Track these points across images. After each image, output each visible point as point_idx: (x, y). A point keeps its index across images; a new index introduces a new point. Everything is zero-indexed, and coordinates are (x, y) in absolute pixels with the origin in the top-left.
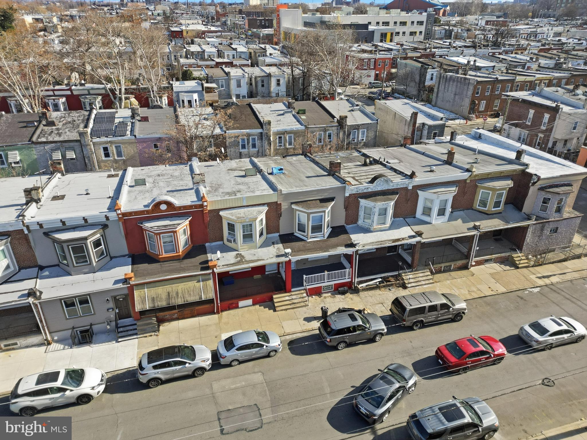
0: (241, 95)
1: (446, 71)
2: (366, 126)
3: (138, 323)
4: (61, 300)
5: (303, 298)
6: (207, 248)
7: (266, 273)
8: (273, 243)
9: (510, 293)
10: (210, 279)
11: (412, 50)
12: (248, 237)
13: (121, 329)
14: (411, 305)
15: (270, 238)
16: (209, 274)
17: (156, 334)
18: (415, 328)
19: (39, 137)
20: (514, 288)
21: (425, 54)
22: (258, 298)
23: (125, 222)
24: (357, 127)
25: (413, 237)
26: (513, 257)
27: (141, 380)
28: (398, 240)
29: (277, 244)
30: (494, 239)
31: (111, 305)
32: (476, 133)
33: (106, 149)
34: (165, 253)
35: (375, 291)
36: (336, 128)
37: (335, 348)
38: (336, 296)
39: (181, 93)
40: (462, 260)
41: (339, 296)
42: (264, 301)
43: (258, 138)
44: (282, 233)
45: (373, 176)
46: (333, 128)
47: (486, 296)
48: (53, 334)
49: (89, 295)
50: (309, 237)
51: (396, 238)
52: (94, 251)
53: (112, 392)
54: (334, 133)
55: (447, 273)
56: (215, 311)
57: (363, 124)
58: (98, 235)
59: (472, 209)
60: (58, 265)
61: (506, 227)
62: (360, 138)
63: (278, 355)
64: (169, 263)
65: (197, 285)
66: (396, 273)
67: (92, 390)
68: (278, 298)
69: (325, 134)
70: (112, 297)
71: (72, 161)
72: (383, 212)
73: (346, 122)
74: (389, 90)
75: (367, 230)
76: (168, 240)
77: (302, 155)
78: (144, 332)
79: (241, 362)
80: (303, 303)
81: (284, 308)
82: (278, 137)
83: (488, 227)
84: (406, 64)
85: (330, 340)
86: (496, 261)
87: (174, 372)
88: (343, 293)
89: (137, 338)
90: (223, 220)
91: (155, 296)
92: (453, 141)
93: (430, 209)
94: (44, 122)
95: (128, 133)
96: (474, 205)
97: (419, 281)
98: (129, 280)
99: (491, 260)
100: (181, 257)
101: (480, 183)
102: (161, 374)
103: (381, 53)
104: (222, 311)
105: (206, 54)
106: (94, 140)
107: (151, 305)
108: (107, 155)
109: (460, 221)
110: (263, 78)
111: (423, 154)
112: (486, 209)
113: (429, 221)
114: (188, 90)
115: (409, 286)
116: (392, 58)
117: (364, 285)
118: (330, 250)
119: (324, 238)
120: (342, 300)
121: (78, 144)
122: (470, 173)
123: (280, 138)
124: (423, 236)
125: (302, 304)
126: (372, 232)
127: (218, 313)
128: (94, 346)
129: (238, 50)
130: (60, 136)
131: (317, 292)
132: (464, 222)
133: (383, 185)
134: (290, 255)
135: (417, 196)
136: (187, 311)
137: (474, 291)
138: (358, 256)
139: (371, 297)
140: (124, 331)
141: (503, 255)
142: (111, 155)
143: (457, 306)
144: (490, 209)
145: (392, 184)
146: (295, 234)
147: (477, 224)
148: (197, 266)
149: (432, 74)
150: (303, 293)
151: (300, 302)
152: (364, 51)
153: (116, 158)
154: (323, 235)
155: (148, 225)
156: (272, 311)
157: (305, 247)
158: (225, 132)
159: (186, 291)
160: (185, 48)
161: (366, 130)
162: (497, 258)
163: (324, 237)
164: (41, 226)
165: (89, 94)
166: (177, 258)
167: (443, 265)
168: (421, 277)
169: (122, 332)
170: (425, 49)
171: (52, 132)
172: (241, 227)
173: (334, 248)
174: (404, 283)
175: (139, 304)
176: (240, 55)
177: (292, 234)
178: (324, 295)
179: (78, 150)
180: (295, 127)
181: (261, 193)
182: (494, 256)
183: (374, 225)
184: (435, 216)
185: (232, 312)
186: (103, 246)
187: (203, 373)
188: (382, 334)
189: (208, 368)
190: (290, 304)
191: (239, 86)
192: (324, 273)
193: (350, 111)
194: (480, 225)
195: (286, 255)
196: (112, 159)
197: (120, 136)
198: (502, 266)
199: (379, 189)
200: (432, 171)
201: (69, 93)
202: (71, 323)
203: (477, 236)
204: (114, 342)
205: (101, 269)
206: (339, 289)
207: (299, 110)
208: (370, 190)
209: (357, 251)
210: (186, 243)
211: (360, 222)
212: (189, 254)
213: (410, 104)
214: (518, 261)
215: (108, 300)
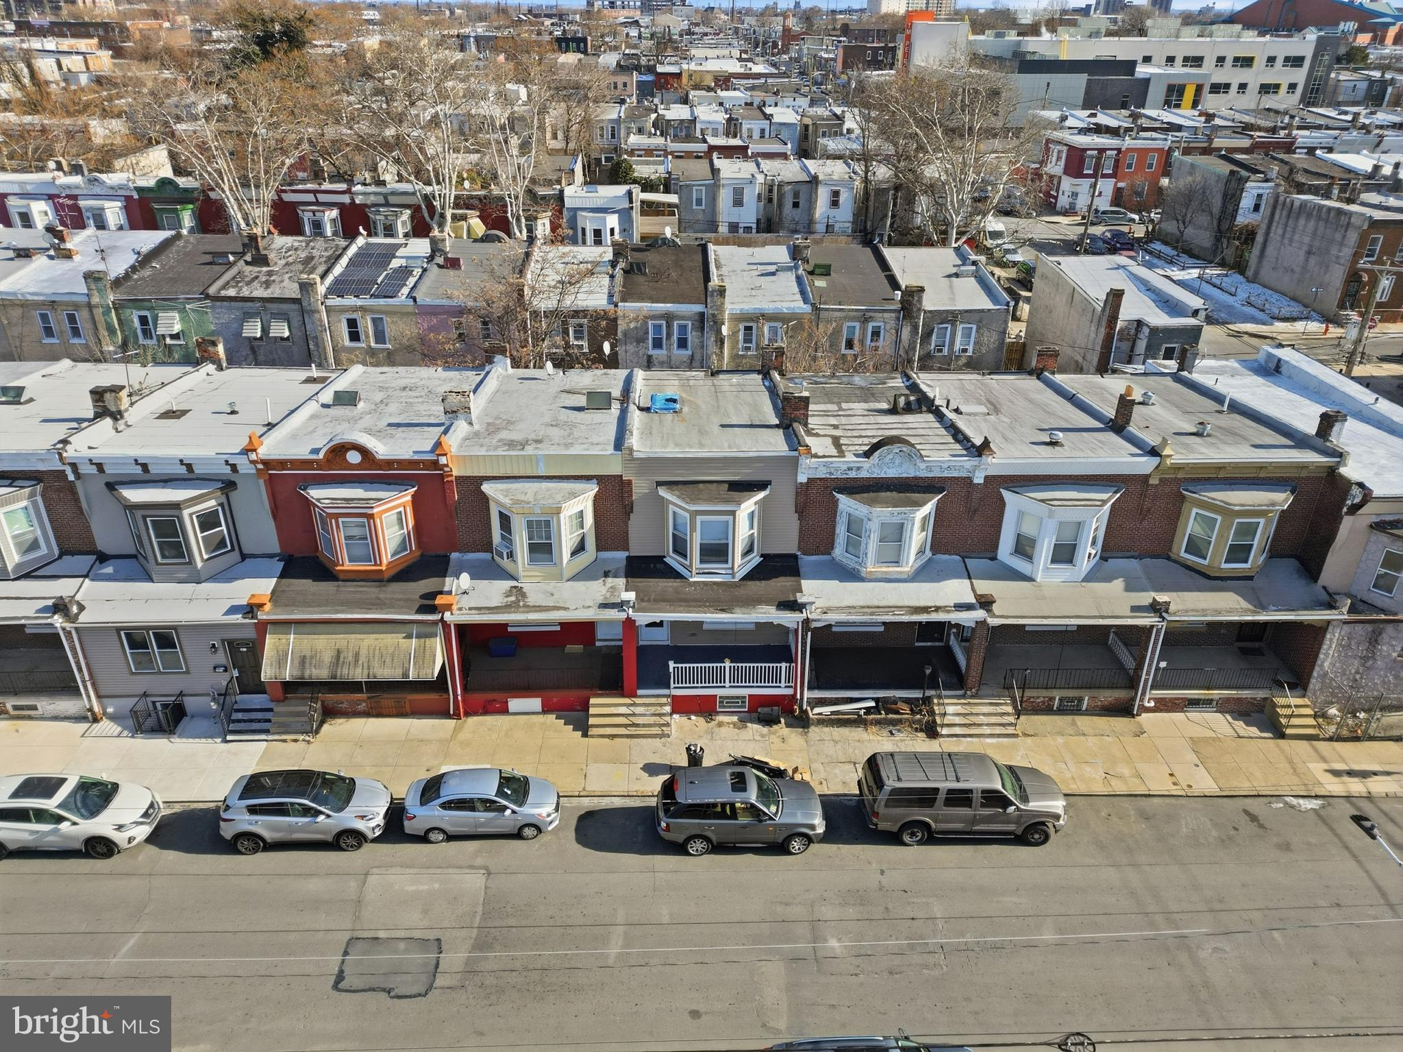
0: (741, 225)
1: (1301, 188)
2: (977, 316)
3: (279, 708)
4: (118, 630)
5: (660, 715)
6: (452, 564)
7: (598, 644)
8: (606, 575)
9: (1226, 800)
10: (434, 635)
11: (1239, 130)
12: (542, 549)
13: (240, 716)
14: (899, 779)
15: (604, 560)
16: (435, 623)
17: (308, 738)
18: (906, 838)
19: (224, 287)
20: (1244, 787)
21: (1263, 142)
22: (556, 697)
23: (272, 482)
24: (951, 317)
25: (968, 607)
26: (1274, 705)
27: (222, 833)
28: (925, 610)
29: (615, 576)
30: (1240, 648)
31: (221, 658)
32: (1270, 356)
33: (352, 323)
34: (350, 561)
35: (853, 729)
36: (893, 315)
37: (680, 849)
38: (749, 724)
39: (580, 213)
40: (1117, 688)
41: (756, 726)
42: (571, 709)
43: (693, 324)
44: (635, 552)
45: (875, 441)
46: (886, 315)
47: (1150, 796)
48: (105, 700)
49: (175, 628)
50: (694, 571)
51: (922, 603)
52: (200, 535)
53: (164, 845)
54: (888, 327)
55: (1066, 718)
56: (452, 712)
57: (967, 311)
58: (213, 503)
59: (1169, 558)
60: (134, 557)
61: (1250, 618)
62: (958, 346)
63: (543, 838)
64: (358, 586)
65: (404, 643)
66: (916, 694)
67: (116, 832)
68: (600, 705)
69: (864, 330)
70: (223, 641)
71: (284, 343)
72: (895, 535)
73: (920, 301)
74: (1140, 232)
75: (851, 575)
76: (356, 532)
77: (759, 372)
78: (285, 729)
79: (450, 838)
80: (657, 728)
81: (609, 731)
82: (741, 327)
83: (1197, 611)
84: (1192, 166)
85: (668, 825)
86: (1223, 707)
87: (290, 826)
88: (769, 721)
89: (266, 741)
90: (491, 502)
91: (308, 654)
92: (1185, 373)
93: (1032, 542)
94: (248, 258)
95: (405, 291)
96: (1175, 549)
97: (975, 724)
98: (258, 610)
99: (1208, 702)
100: (386, 576)
101: (1190, 488)
102: (263, 826)
103: (1143, 134)
104: (467, 714)
105: (698, 126)
106: (329, 302)
107: (297, 673)
108: (355, 337)
109: (1119, 584)
110: (798, 187)
111: (1071, 399)
112: (1206, 562)
113: (1028, 573)
114: (599, 206)
115: (945, 731)
116: (1166, 148)
117: (827, 710)
118: (737, 610)
119: (733, 578)
120: (757, 738)
121: (296, 307)
122: (1156, 460)
123: (749, 329)
124: (995, 607)
125: (656, 730)
126: (862, 580)
127: (457, 716)
128: (178, 740)
129: (776, 119)
130: (267, 287)
131: (705, 708)
132: (1129, 588)
133: (901, 465)
134: (633, 607)
135: (1002, 503)
136: (388, 700)
137: (1120, 777)
138: (809, 634)
139: (836, 742)
140: (245, 721)
141: (1246, 694)
142: (362, 337)
143: (1034, 805)
144: (1216, 565)
145: (923, 466)
146: (667, 560)
147: (1162, 597)
148: (412, 600)
149: (1260, 196)
150: (665, 705)
151: (650, 725)
152: (1099, 129)
153: (373, 344)
154: (730, 572)
155: (315, 493)
156: (580, 733)
157: (678, 593)
158: (616, 306)
159: (377, 652)
160: (656, 111)
161: (974, 327)
162: (1227, 700)
163: (733, 575)
164: (100, 467)
165: (387, 204)
166: (377, 577)
167: (1057, 695)
168: (984, 714)
169: (239, 721)
170: (1274, 130)
171: (257, 277)
172: (524, 525)
173: (748, 605)
174: (934, 721)
175: (271, 665)
176: (777, 131)
177: (660, 559)
178: (721, 718)
179: (296, 322)
180: (785, 305)
181: (585, 450)
182: (1216, 693)
183: (869, 565)
184: (1045, 563)
185: (489, 720)
186: (224, 527)
187: (359, 846)
188: (809, 840)
189: (370, 835)
190: (626, 726)
191: (738, 202)
192: (723, 665)
193: (949, 276)
194: (1168, 603)
195: (620, 606)
196: (364, 345)
197: (385, 297)
198: (1240, 725)
199: (891, 473)
200: (1053, 444)
201: (346, 199)
202: (143, 683)
203: (1158, 631)
204: (219, 740)
205: (213, 578)
206: (759, 710)
207: (816, 266)
208: (864, 474)
209: (807, 621)
210: (403, 546)
211: (839, 552)
212: (405, 573)
213: (1129, 268)
214: (1286, 716)
215: (214, 645)
